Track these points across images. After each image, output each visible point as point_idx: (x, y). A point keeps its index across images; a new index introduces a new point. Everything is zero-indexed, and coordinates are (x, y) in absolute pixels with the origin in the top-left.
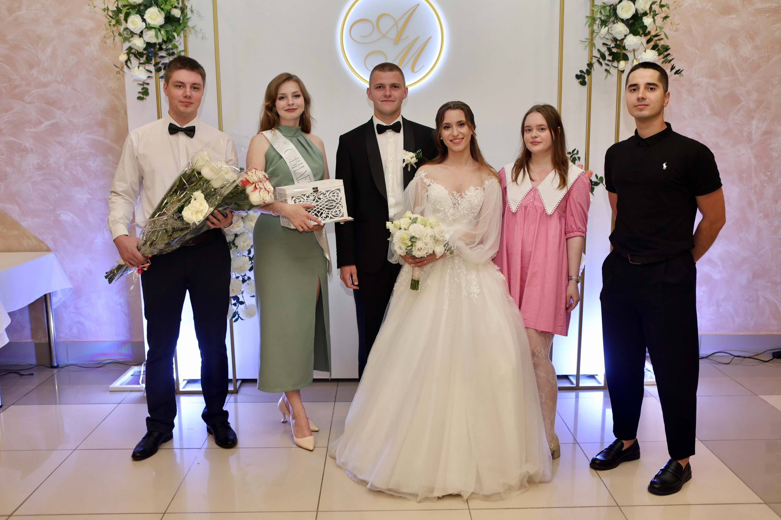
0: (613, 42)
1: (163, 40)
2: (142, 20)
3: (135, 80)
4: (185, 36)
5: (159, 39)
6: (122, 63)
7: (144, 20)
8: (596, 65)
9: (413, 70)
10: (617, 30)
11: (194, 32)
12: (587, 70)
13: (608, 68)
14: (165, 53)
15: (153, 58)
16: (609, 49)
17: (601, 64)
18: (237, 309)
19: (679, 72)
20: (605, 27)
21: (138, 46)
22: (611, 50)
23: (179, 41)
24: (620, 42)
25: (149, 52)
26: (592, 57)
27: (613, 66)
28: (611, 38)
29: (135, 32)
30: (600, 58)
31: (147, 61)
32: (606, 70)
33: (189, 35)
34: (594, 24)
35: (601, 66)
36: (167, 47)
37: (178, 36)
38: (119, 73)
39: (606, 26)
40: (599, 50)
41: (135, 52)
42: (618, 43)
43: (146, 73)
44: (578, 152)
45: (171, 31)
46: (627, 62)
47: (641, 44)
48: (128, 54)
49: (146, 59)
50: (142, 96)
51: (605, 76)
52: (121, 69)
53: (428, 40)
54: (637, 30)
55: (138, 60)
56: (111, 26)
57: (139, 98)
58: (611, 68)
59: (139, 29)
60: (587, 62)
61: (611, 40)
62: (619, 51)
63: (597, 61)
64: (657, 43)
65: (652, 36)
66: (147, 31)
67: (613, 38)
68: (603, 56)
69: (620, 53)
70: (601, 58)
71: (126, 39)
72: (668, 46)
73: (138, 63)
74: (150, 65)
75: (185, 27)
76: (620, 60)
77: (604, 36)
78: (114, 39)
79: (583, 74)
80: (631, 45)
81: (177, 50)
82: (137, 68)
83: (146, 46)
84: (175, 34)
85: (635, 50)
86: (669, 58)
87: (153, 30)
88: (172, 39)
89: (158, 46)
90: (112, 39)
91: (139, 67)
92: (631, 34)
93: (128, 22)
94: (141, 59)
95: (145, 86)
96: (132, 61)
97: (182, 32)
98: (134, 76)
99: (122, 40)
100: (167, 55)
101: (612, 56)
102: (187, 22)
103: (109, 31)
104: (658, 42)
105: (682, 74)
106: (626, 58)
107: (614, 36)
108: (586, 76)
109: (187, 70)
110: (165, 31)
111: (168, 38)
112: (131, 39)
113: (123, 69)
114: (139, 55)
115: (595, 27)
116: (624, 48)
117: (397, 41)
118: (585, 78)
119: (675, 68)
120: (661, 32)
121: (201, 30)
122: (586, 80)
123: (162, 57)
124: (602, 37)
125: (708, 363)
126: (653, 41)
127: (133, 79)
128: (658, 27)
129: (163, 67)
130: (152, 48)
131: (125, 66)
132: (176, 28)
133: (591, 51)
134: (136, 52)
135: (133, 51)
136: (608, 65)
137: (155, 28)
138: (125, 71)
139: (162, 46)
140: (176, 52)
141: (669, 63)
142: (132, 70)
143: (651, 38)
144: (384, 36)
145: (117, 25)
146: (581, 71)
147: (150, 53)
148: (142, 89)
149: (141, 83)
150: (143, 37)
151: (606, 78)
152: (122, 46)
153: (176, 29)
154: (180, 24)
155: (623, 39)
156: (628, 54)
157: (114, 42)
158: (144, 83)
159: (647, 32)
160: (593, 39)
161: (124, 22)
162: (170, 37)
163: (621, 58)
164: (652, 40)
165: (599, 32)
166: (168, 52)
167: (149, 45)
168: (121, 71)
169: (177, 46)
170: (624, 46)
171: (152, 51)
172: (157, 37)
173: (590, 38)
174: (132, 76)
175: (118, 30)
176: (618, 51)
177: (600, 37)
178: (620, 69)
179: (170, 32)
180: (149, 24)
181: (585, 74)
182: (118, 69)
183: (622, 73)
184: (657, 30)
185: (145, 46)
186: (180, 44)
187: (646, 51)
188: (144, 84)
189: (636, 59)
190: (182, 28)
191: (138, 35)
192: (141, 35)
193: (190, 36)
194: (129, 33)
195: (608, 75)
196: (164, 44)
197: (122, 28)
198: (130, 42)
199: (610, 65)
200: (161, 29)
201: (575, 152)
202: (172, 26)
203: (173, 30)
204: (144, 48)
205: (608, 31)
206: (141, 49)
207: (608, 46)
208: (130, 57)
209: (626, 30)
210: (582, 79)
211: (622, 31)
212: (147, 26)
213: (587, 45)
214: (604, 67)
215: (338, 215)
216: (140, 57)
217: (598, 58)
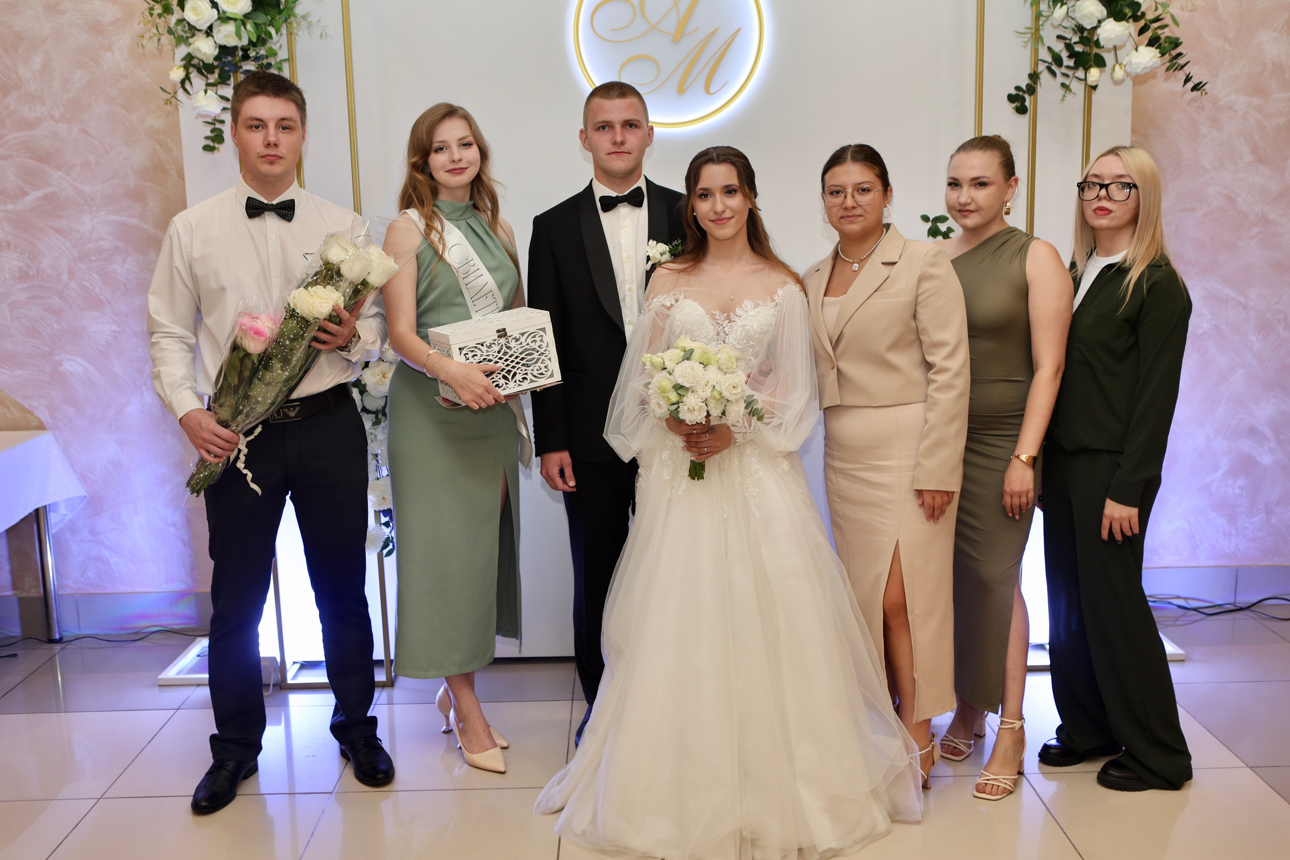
0: (1077, 34)
1: (250, 41)
2: (211, 4)
3: (199, 116)
4: (290, 34)
5: (243, 40)
6: (174, 85)
7: (215, 5)
8: (1045, 77)
9: (707, 91)
10: (1085, 12)
12: (1027, 85)
13: (1067, 82)
14: (254, 65)
15: (231, 74)
16: (1069, 47)
17: (1053, 74)
18: (390, 532)
19: (1200, 86)
20: (1061, 7)
21: (205, 53)
22: (1073, 48)
23: (278, 42)
24: (1089, 33)
25: (225, 64)
26: (1036, 61)
27: (1076, 78)
28: (1073, 26)
29: (198, 27)
30: (1051, 64)
31: (220, 81)
32: (1063, 85)
33: (298, 30)
35: (1053, 77)
36: (257, 53)
37: (277, 33)
38: (169, 102)
39: (1063, 4)
40: (1049, 49)
41: (199, 64)
42: (1085, 34)
43: (219, 102)
45: (264, 24)
46: (1102, 69)
47: (1128, 37)
48: (186, 67)
49: (220, 76)
50: (211, 144)
51: (1061, 97)
52: (172, 94)
53: (734, 34)
54: (1121, 11)
55: (205, 79)
56: (154, 16)
57: (207, 148)
58: (1073, 82)
59: (206, 22)
60: (1028, 71)
61: (1073, 29)
62: (1087, 49)
63: (1046, 70)
64: (1157, 33)
65: (1149, 21)
66: (220, 26)
67: (1076, 26)
68: (1058, 60)
69: (1090, 54)
70: (1053, 63)
71: (182, 42)
72: (1178, 39)
73: (205, 83)
74: (225, 86)
75: (289, 16)
76: (1090, 67)
77: (1060, 23)
78: (159, 40)
79: (1021, 93)
80: (1110, 39)
81: (275, 60)
82: (202, 92)
83: (219, 53)
84: (272, 30)
85: (1117, 48)
86: (1181, 61)
87: (232, 22)
88: (267, 39)
89: (240, 53)
90: (155, 39)
91: (206, 91)
92: (1111, 17)
93: (186, 9)
94: (209, 76)
95: (218, 126)
96: (193, 80)
97: (284, 26)
98: (197, 107)
99: (174, 41)
101: (1073, 60)
102: (294, 7)
103: (149, 25)
104: (1159, 32)
105: (1204, 90)
106: (1100, 63)
107: (1078, 22)
108: (1026, 96)
109: (268, 96)
110: (253, 24)
111: (259, 37)
112: (191, 40)
113: (176, 96)
114: (205, 69)
115: (1043, 7)
116: (1097, 44)
117: (678, 37)
118: (1024, 100)
119: (1193, 79)
120: (1166, 13)
121: (319, 21)
122: (1027, 104)
124: (1056, 24)
125: (1253, 618)
126: (1150, 30)
127: (195, 113)
128: (1159, 3)
130: (229, 56)
131: (181, 90)
132: (273, 18)
134: (201, 64)
135: (195, 62)
136: (1067, 76)
137: (235, 20)
138: (179, 98)
139: (249, 52)
140: (273, 63)
141: (1180, 69)
142: (192, 97)
143: (1146, 24)
144: (654, 28)
145: (165, 15)
146: (1018, 88)
147: (226, 66)
148: (212, 131)
149: (210, 120)
150: (213, 37)
151: (1063, 100)
152: (173, 52)
153: (273, 21)
154: (280, 12)
155: (1095, 28)
156: (1105, 55)
157: (160, 45)
158: (215, 120)
159: (1139, 14)
160: (1039, 28)
161: (178, 8)
162: (263, 36)
163: (1092, 63)
164: (1149, 27)
165: (1050, 16)
166: (260, 63)
167: (224, 50)
168: (174, 99)
169: (276, 51)
170: (1098, 40)
171: (232, 61)
172: (239, 35)
173: (1034, 26)
174: (194, 108)
175: (166, 22)
176: (1085, 50)
177: (1052, 24)
178: (1089, 83)
179: (263, 26)
180: (224, 12)
181: (1024, 92)
182: (168, 95)
183: (1093, 91)
184: (1156, 9)
185: (216, 52)
186: (281, 47)
187: (1139, 49)
188: (216, 123)
189: (1120, 65)
190: (283, 19)
191: (204, 32)
192: (209, 32)
193: (300, 33)
194: (187, 28)
195: (1067, 95)
196: (251, 48)
197: (173, 20)
198: (188, 44)
199: (1071, 76)
200: (246, 20)
202: (266, 14)
203: (268, 23)
204: (214, 56)
205: (1067, 13)
206: (210, 57)
207: (1067, 41)
208: (190, 74)
209: (1100, 10)
210: (1020, 102)
211: (1092, 14)
212: (220, 15)
213: (1029, 40)
214: (1060, 79)
215: (543, 374)
216: (208, 73)
217: (1049, 63)
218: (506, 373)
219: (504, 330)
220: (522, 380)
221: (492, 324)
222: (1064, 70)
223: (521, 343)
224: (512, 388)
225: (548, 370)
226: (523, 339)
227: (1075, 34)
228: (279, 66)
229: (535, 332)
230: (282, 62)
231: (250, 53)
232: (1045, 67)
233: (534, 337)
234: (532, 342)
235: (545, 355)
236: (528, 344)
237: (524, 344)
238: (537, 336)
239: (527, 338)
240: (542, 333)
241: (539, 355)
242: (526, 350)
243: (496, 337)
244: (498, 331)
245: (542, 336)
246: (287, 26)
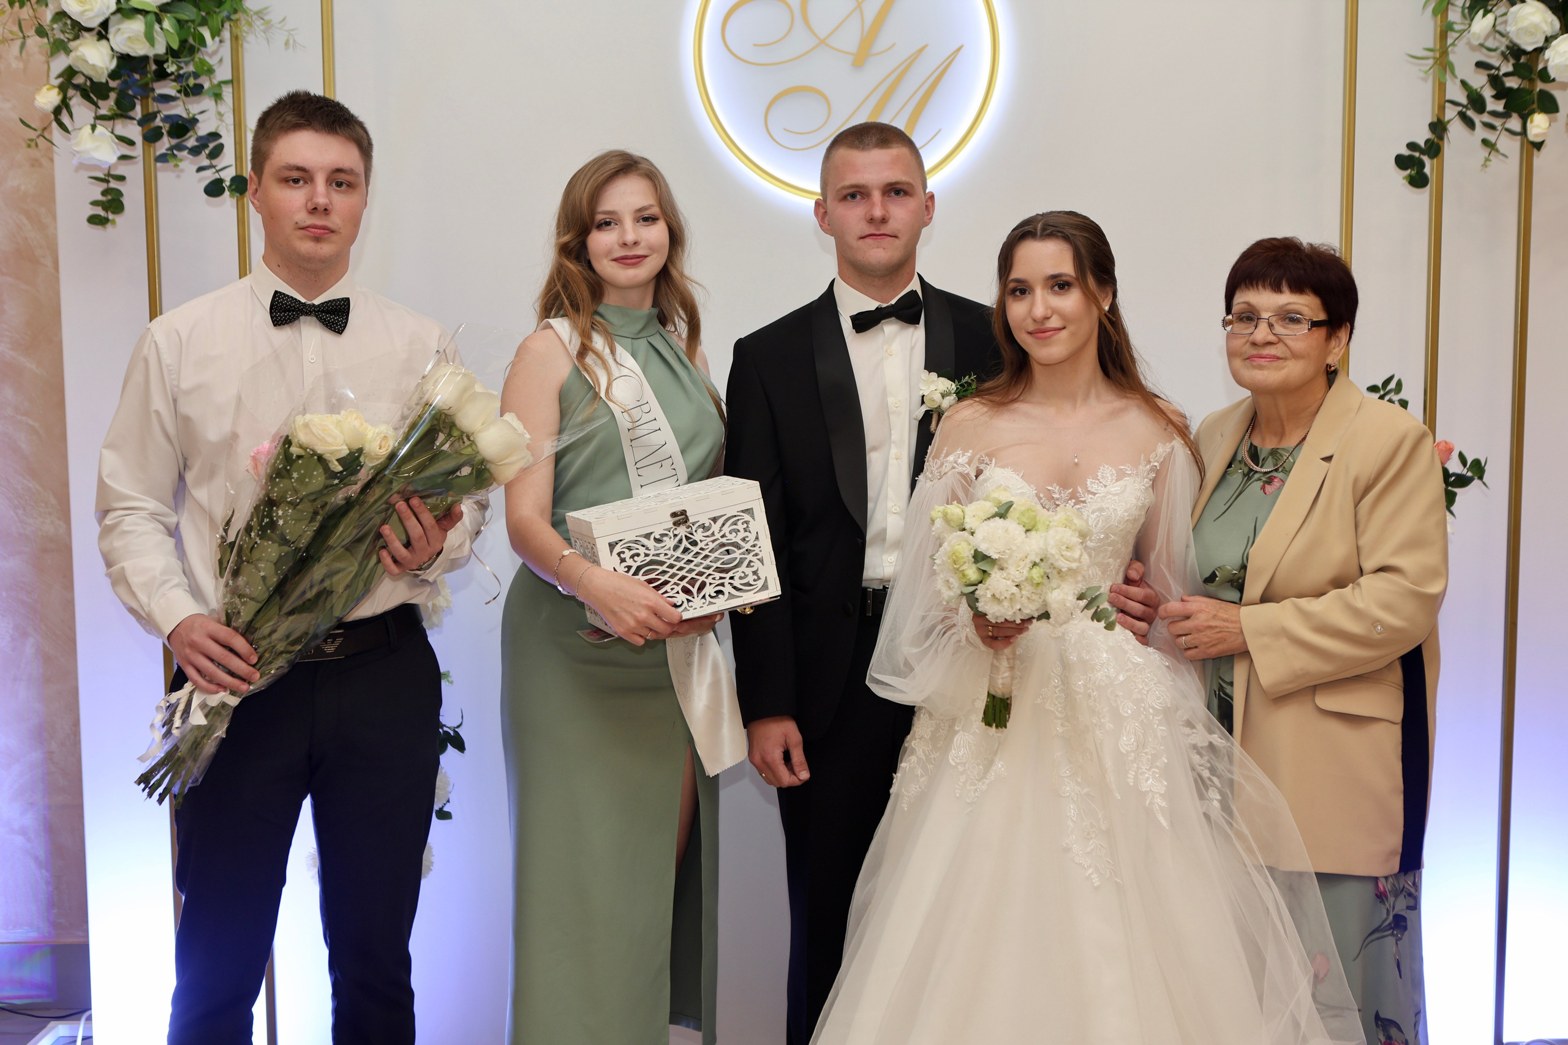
0: (1508, 61)
1: (169, 49)
3: (82, 166)
4: (235, 39)
5: (157, 46)
6: (42, 117)
8: (1456, 129)
10: (1525, 23)
11: (262, 28)
12: (1427, 141)
13: (1491, 136)
14: (172, 88)
15: (138, 102)
16: (1495, 81)
17: (1470, 124)
20: (1484, 15)
21: (93, 65)
22: (1503, 83)
23: (216, 52)
24: (1528, 60)
25: (126, 85)
26: (1442, 102)
27: (1508, 130)
29: (84, 24)
30: (1466, 107)
31: (119, 112)
32: (1485, 142)
33: (249, 35)
34: (1450, 6)
35: (1469, 129)
36: (180, 68)
37: (213, 37)
38: (34, 145)
39: (1487, 12)
40: (1464, 83)
41: (84, 83)
42: (1523, 60)
44: (1399, 384)
45: (193, 21)
46: (1552, 115)
48: (63, 88)
49: (118, 103)
50: (102, 213)
51: (1482, 162)
52: (39, 133)
53: (952, 54)
55: (94, 107)
57: (94, 220)
58: (1502, 137)
59: (97, 16)
60: (1429, 119)
61: (1503, 53)
62: (1526, 85)
63: (1458, 117)
66: (120, 22)
67: (1508, 47)
69: (1531, 92)
70: (1469, 106)
71: (59, 47)
73: (92, 114)
74: (127, 120)
75: (236, 11)
76: (1532, 112)
77: (1481, 41)
78: (22, 45)
79: (1417, 154)
81: (211, 81)
82: (88, 129)
83: (118, 66)
84: (206, 32)
87: (140, 17)
88: (197, 46)
89: (154, 67)
90: (16, 44)
91: (94, 127)
94: (101, 103)
95: (113, 184)
96: (74, 110)
97: (227, 25)
98: (77, 152)
99: (47, 47)
100: (179, 92)
101: (1503, 102)
106: (1549, 105)
107: (1511, 42)
108: (1425, 158)
109: (316, 131)
110: (174, 21)
111: (183, 42)
112: (72, 45)
113: (46, 134)
114: (94, 91)
115: (1454, 15)
116: (1544, 76)
117: (861, 59)
118: (1422, 165)
121: (283, 20)
122: (1427, 170)
123: (166, 99)
124: (1476, 43)
127: (75, 161)
129: (166, 128)
130: (135, 71)
131: (54, 125)
132: (209, 13)
133: (1442, 87)
134: (88, 83)
135: (80, 80)
136: (1491, 127)
137: (145, 13)
138: (51, 137)
139: (165, 66)
140: (206, 85)
142: (73, 136)
144: (822, 42)
146: (1412, 146)
147: (130, 87)
148: (105, 193)
149: (101, 175)
150: (108, 40)
151: (1485, 165)
152: (45, 64)
153: (207, 17)
154: (220, 4)
155: (1540, 51)
156: (1557, 93)
158: (109, 174)
160: (1447, 49)
162: (191, 41)
163: (1535, 106)
165: (1464, 31)
166: (184, 84)
167: (126, 63)
168: (42, 139)
169: (211, 66)
170: (1545, 69)
171: (137, 80)
172: (150, 38)
173: (1438, 47)
174: (74, 154)
175: (36, 17)
176: (1522, 86)
177: (1469, 43)
178: (1529, 138)
179: (190, 24)
181: (1422, 152)
182: (32, 131)
183: (1535, 151)
185: (113, 65)
186: (219, 61)
188: (111, 179)
190: (225, 14)
191: (95, 32)
192: (103, 31)
193: (250, 38)
194: (69, 27)
195: (1491, 157)
196: (170, 60)
197: (47, 14)
198: (68, 51)
200: (163, 14)
201: (1392, 385)
202: (196, 6)
203: (198, 21)
204: (110, 71)
205: (1494, 26)
206: (103, 73)
207: (1493, 71)
208: (70, 99)
209: (1550, 20)
210: (1415, 168)
211: (1536, 26)
212: (120, 6)
213: (1430, 68)
214: (1481, 132)
215: (751, 585)
216: (97, 98)
217: (1463, 106)
218: (687, 583)
219: (684, 512)
220: (715, 594)
221: (665, 503)
222: (1486, 118)
223: (713, 534)
224: (698, 608)
225: (759, 578)
226: (715, 527)
227: (1505, 61)
228: (216, 91)
229: (735, 516)
230: (222, 85)
231: (168, 67)
232: (1456, 113)
233: (735, 523)
234: (730, 532)
235: (754, 553)
236: (723, 536)
237: (718, 536)
238: (740, 523)
239: (723, 525)
240: (747, 517)
241: (743, 554)
242: (723, 545)
243: (670, 525)
244: (674, 515)
245: (747, 522)
246: (230, 26)
